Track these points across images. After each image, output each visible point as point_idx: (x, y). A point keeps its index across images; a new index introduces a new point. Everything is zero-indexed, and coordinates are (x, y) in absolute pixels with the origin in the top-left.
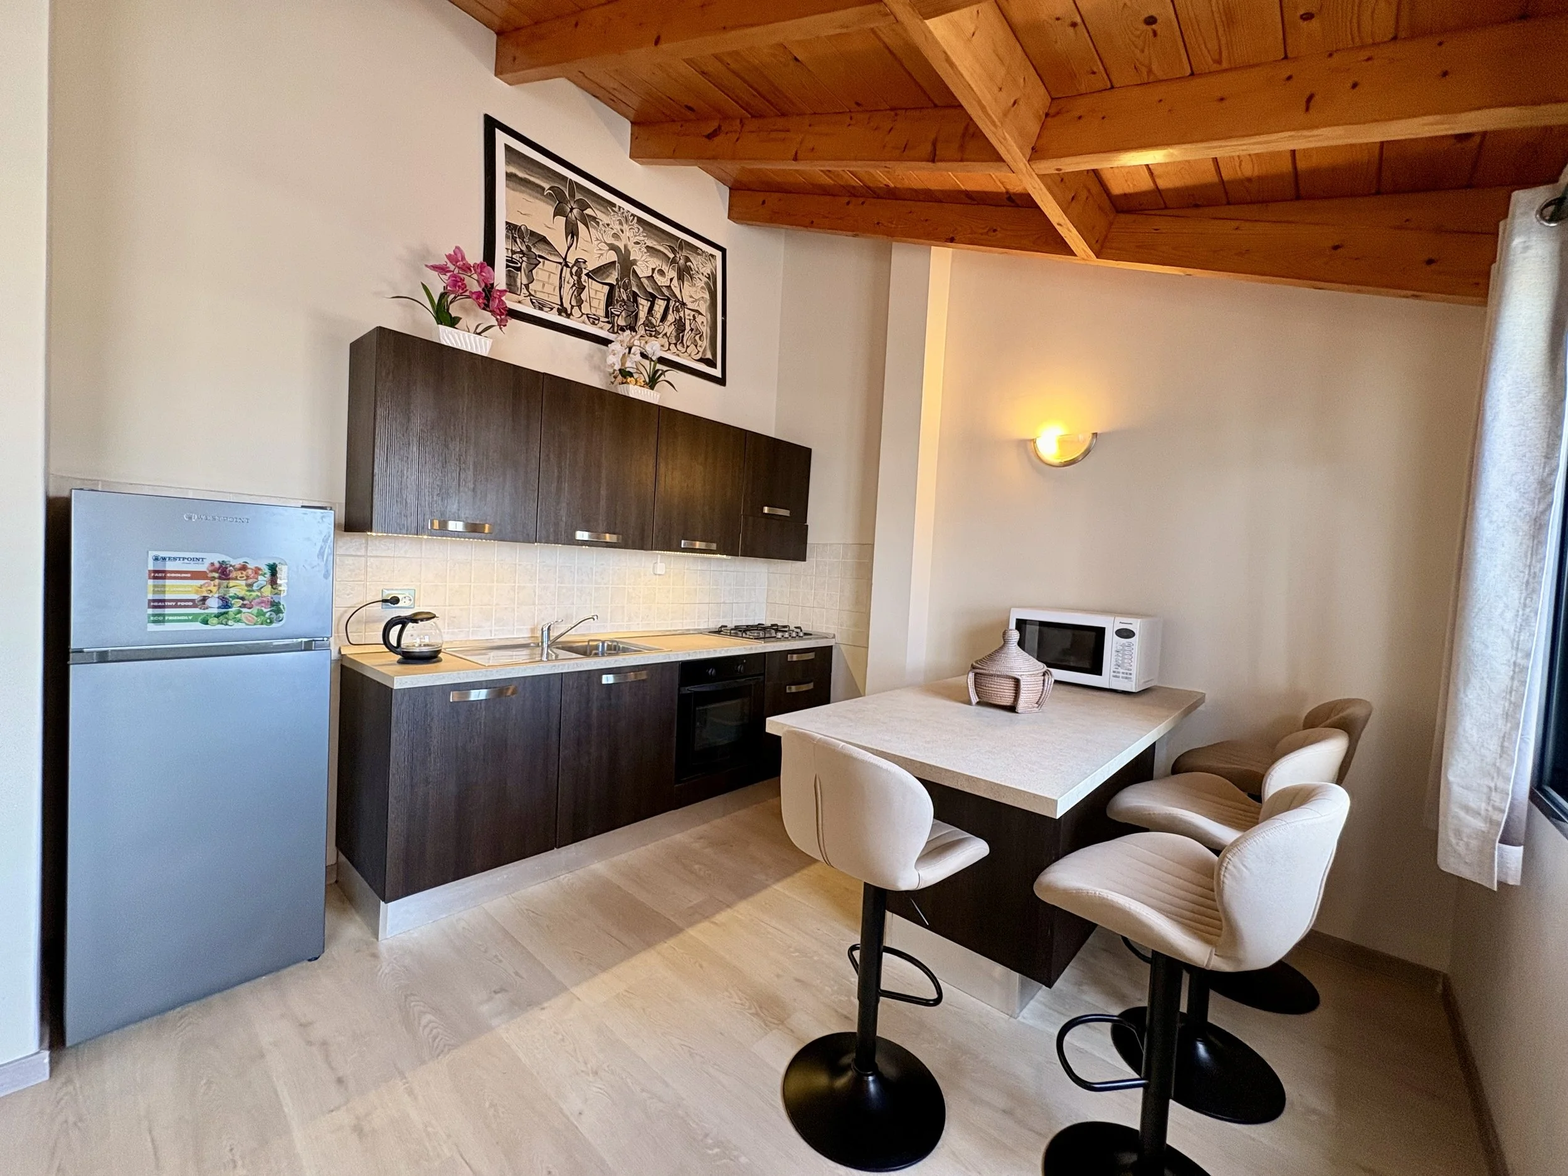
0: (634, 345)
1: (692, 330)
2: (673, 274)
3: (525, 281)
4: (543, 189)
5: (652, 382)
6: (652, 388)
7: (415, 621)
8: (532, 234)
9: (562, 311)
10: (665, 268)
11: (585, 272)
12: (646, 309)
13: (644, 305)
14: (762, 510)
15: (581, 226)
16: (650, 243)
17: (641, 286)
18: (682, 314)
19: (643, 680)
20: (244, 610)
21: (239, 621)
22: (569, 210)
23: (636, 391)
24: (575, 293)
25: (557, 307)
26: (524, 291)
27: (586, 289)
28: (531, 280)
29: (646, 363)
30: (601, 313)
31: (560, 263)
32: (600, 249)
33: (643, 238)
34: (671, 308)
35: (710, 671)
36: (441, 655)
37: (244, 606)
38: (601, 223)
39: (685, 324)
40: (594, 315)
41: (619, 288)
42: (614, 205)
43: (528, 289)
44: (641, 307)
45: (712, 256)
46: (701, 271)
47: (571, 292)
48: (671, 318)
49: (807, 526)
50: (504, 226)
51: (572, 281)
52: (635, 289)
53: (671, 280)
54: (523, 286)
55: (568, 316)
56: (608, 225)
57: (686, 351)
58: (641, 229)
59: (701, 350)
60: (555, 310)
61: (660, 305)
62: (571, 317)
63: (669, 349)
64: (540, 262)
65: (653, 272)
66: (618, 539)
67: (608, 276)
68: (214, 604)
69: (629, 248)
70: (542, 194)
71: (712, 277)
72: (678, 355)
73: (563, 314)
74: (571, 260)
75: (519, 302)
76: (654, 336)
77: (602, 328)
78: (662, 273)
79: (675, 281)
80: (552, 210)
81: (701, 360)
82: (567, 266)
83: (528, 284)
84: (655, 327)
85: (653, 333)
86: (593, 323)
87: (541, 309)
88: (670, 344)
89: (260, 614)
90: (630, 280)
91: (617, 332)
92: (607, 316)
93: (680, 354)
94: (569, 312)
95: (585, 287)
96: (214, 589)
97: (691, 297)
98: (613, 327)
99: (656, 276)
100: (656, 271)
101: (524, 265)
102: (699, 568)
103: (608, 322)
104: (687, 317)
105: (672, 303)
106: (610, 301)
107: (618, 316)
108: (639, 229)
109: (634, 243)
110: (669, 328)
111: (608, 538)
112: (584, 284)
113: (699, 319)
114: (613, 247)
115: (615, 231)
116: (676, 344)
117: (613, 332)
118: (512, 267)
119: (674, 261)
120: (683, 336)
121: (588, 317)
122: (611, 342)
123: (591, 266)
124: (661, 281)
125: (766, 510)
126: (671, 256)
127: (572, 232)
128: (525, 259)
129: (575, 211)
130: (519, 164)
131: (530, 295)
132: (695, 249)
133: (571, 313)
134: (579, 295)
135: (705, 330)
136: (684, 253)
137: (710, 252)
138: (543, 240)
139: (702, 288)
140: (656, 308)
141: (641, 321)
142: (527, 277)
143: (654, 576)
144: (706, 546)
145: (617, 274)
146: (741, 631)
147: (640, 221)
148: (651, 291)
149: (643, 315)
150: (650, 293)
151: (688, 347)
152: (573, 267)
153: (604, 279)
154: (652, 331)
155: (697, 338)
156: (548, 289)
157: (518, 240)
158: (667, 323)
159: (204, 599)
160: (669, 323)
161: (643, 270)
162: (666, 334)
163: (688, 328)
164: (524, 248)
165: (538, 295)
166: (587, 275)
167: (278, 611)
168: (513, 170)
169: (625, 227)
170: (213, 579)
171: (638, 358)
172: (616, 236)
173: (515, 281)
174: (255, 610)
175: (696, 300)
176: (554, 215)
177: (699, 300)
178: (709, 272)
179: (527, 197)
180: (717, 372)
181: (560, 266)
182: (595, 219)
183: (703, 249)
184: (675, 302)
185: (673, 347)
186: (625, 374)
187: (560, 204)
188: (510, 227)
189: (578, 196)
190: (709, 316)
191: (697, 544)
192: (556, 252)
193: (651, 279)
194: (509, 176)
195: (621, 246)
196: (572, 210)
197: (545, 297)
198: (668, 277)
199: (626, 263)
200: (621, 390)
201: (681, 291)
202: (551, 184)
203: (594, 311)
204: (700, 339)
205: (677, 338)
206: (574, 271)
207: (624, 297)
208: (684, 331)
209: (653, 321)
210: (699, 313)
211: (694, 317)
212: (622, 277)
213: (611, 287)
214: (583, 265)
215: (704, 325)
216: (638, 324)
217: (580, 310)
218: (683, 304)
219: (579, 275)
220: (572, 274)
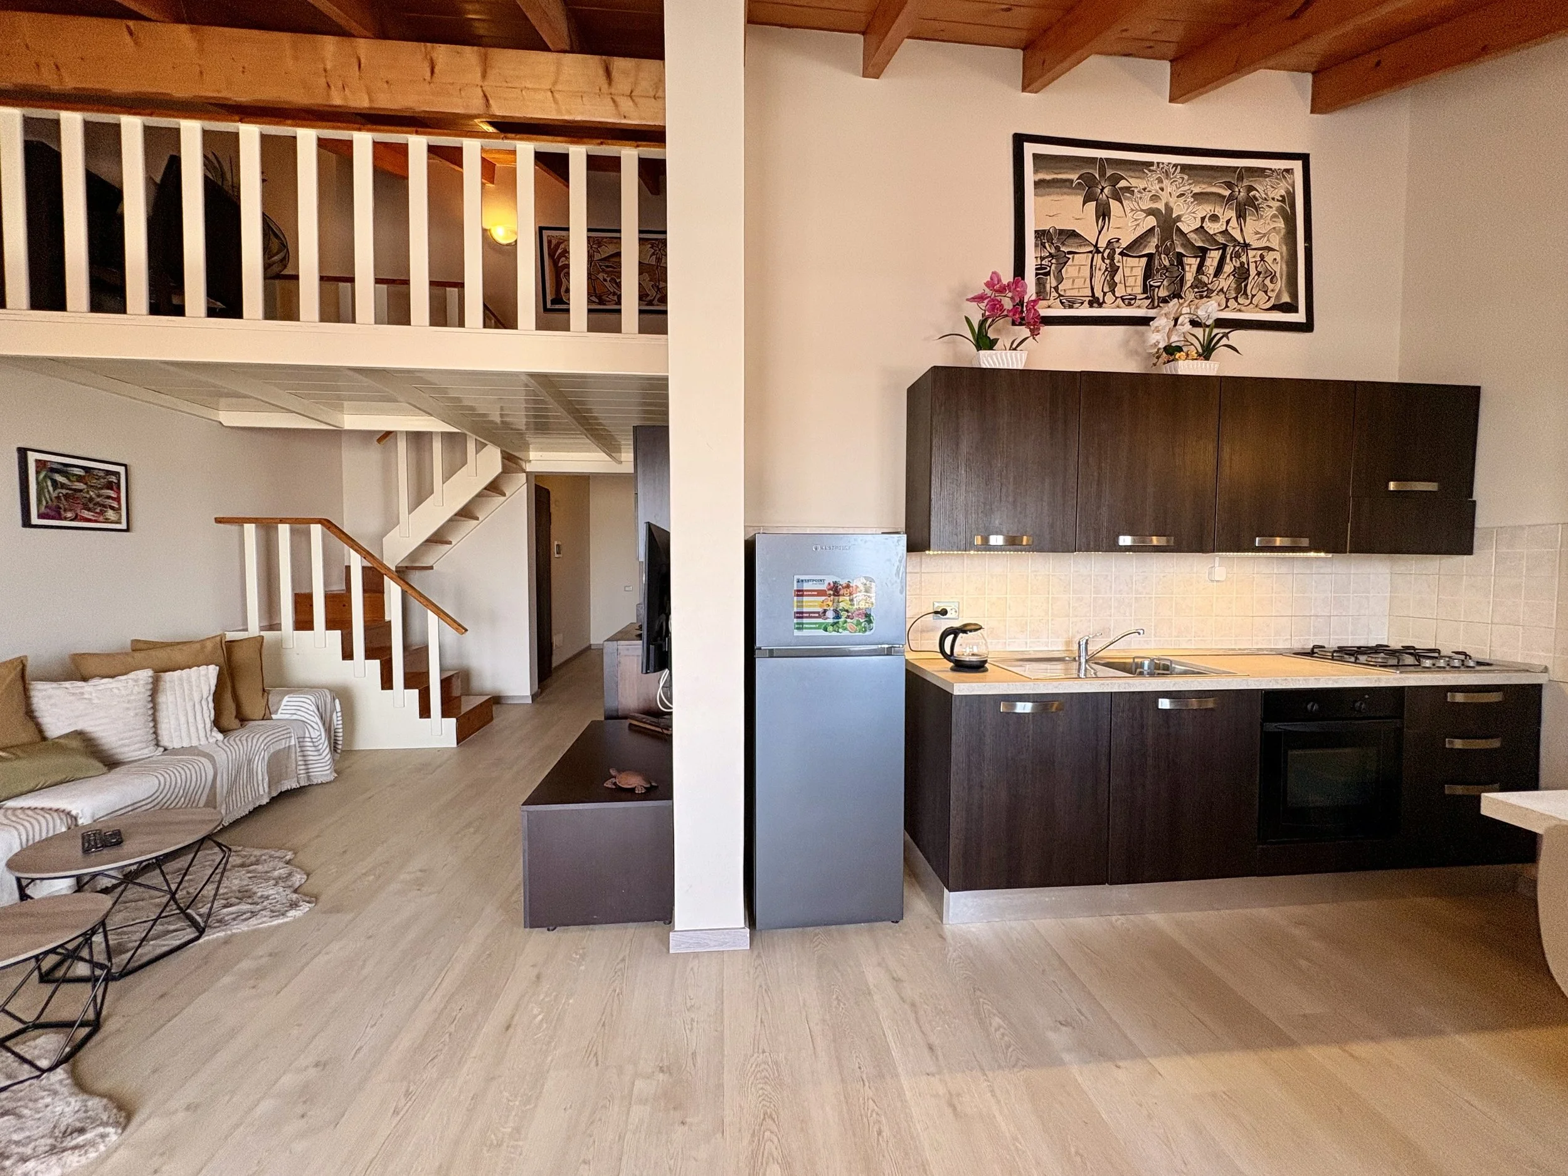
0: (1181, 314)
1: (1259, 274)
2: (1232, 214)
3: (1054, 284)
4: (1071, 181)
5: (1207, 352)
6: (1207, 358)
7: (965, 632)
8: (1061, 232)
9: (1095, 302)
10: (1219, 211)
11: (1118, 251)
12: (1195, 268)
13: (1192, 263)
14: (1387, 486)
15: (1114, 204)
16: (1197, 190)
17: (1187, 243)
18: (1244, 259)
19: (1212, 709)
20: (849, 620)
21: (845, 629)
22: (1099, 191)
23: (1186, 367)
24: (1108, 278)
25: (1087, 299)
26: (1054, 294)
27: (1120, 270)
28: (1060, 280)
29: (1199, 332)
30: (1138, 290)
31: (1091, 252)
32: (1136, 220)
33: (1188, 187)
34: (1228, 256)
35: (1309, 706)
36: (987, 665)
37: (848, 617)
38: (1136, 190)
39: (1248, 270)
40: (1130, 295)
41: (1160, 255)
42: (1151, 164)
43: (1057, 292)
44: (1187, 268)
45: (1287, 171)
46: (1271, 196)
47: (1103, 277)
48: (1228, 268)
49: (1474, 502)
50: (1033, 235)
51: (1103, 267)
52: (1179, 250)
53: (1228, 222)
54: (1053, 290)
55: (1100, 305)
56: (1144, 189)
57: (1251, 303)
58: (1186, 177)
59: (1273, 295)
60: (1086, 304)
61: (1214, 256)
62: (1104, 305)
63: (1227, 306)
64: (1069, 258)
65: (1202, 222)
66: (1168, 541)
67: (1145, 246)
68: (830, 614)
69: (1171, 205)
70: (1071, 187)
71: (1290, 198)
72: (1240, 311)
73: (1095, 305)
74: (1102, 244)
75: (1049, 307)
76: (1207, 297)
77: (1139, 307)
78: (1214, 218)
79: (1234, 222)
80: (1081, 199)
81: (1274, 308)
82: (1098, 252)
83: (1057, 286)
84: (1206, 285)
85: (1205, 293)
86: (1130, 304)
87: (1071, 307)
88: (1227, 300)
89: (859, 623)
90: (1173, 242)
91: (1158, 306)
92: (1145, 292)
93: (1243, 308)
94: (1101, 301)
95: (1119, 267)
96: (831, 604)
97: (1257, 233)
98: (1153, 301)
99: (1207, 225)
100: (1207, 219)
101: (1053, 267)
102: (1275, 571)
103: (1147, 298)
104: (1251, 260)
105: (1229, 250)
106: (1148, 274)
107: (1159, 287)
108: (1183, 179)
109: (1178, 197)
110: (1226, 282)
111: (1155, 541)
112: (1117, 264)
113: (1269, 257)
114: (1151, 212)
115: (1153, 192)
116: (1236, 299)
117: (1153, 308)
118: (1042, 273)
119: (1231, 197)
120: (1246, 286)
121: (1123, 300)
122: (1153, 319)
123: (1124, 244)
124: (1212, 228)
125: (1392, 486)
126: (1227, 193)
127: (1103, 213)
128: (1054, 261)
129: (1106, 191)
130: (1045, 168)
131: (1060, 295)
132: (1261, 172)
133: (1104, 302)
134: (1112, 278)
135: (1280, 268)
136: (1246, 183)
137: (1282, 168)
138: (1073, 234)
139: (1274, 216)
140: (1208, 262)
141: (1189, 284)
142: (1056, 278)
143: (1211, 584)
144: (1293, 542)
145: (1156, 240)
146: (1348, 654)
147: (1185, 168)
148: (1200, 244)
149: (1190, 277)
150: (1199, 247)
151: (1253, 296)
152: (1104, 251)
153: (1141, 251)
154: (1203, 290)
155: (1267, 282)
156: (1079, 283)
157: (1047, 245)
158: (1223, 276)
159: (825, 611)
160: (1226, 275)
161: (1188, 226)
162: (1222, 290)
163: (1253, 272)
164: (1053, 251)
165: (1068, 293)
166: (1121, 254)
167: (870, 622)
168: (1041, 176)
169: (1166, 182)
170: (830, 595)
171: (1188, 327)
172: (1155, 198)
173: (1045, 287)
174: (854, 621)
175: (1264, 235)
176: (1084, 204)
177: (1269, 232)
178: (1283, 193)
179: (1055, 197)
180: (1300, 317)
181: (1091, 255)
182: (1128, 189)
183: (1273, 167)
184: (1234, 246)
185: (1232, 303)
186: (1171, 351)
187: (1089, 189)
188: (1039, 234)
189: (1109, 173)
190: (1284, 248)
191: (1278, 542)
192: (1084, 241)
193: (1201, 230)
194: (1038, 184)
195: (1161, 206)
196: (1102, 190)
197: (1075, 293)
198: (1223, 221)
199: (1167, 224)
200: (1167, 370)
201: (1241, 230)
202: (1081, 173)
203: (1129, 291)
204: (1271, 282)
205: (1238, 290)
206: (1106, 255)
207: (1167, 263)
208: (1247, 278)
209: (1205, 279)
210: (1269, 249)
211: (1262, 257)
212: (1163, 241)
213: (1150, 256)
214: (1116, 245)
215: (1276, 262)
216: (1184, 289)
217: (1114, 294)
218: (1246, 246)
219: (1111, 257)
220: (1103, 259)
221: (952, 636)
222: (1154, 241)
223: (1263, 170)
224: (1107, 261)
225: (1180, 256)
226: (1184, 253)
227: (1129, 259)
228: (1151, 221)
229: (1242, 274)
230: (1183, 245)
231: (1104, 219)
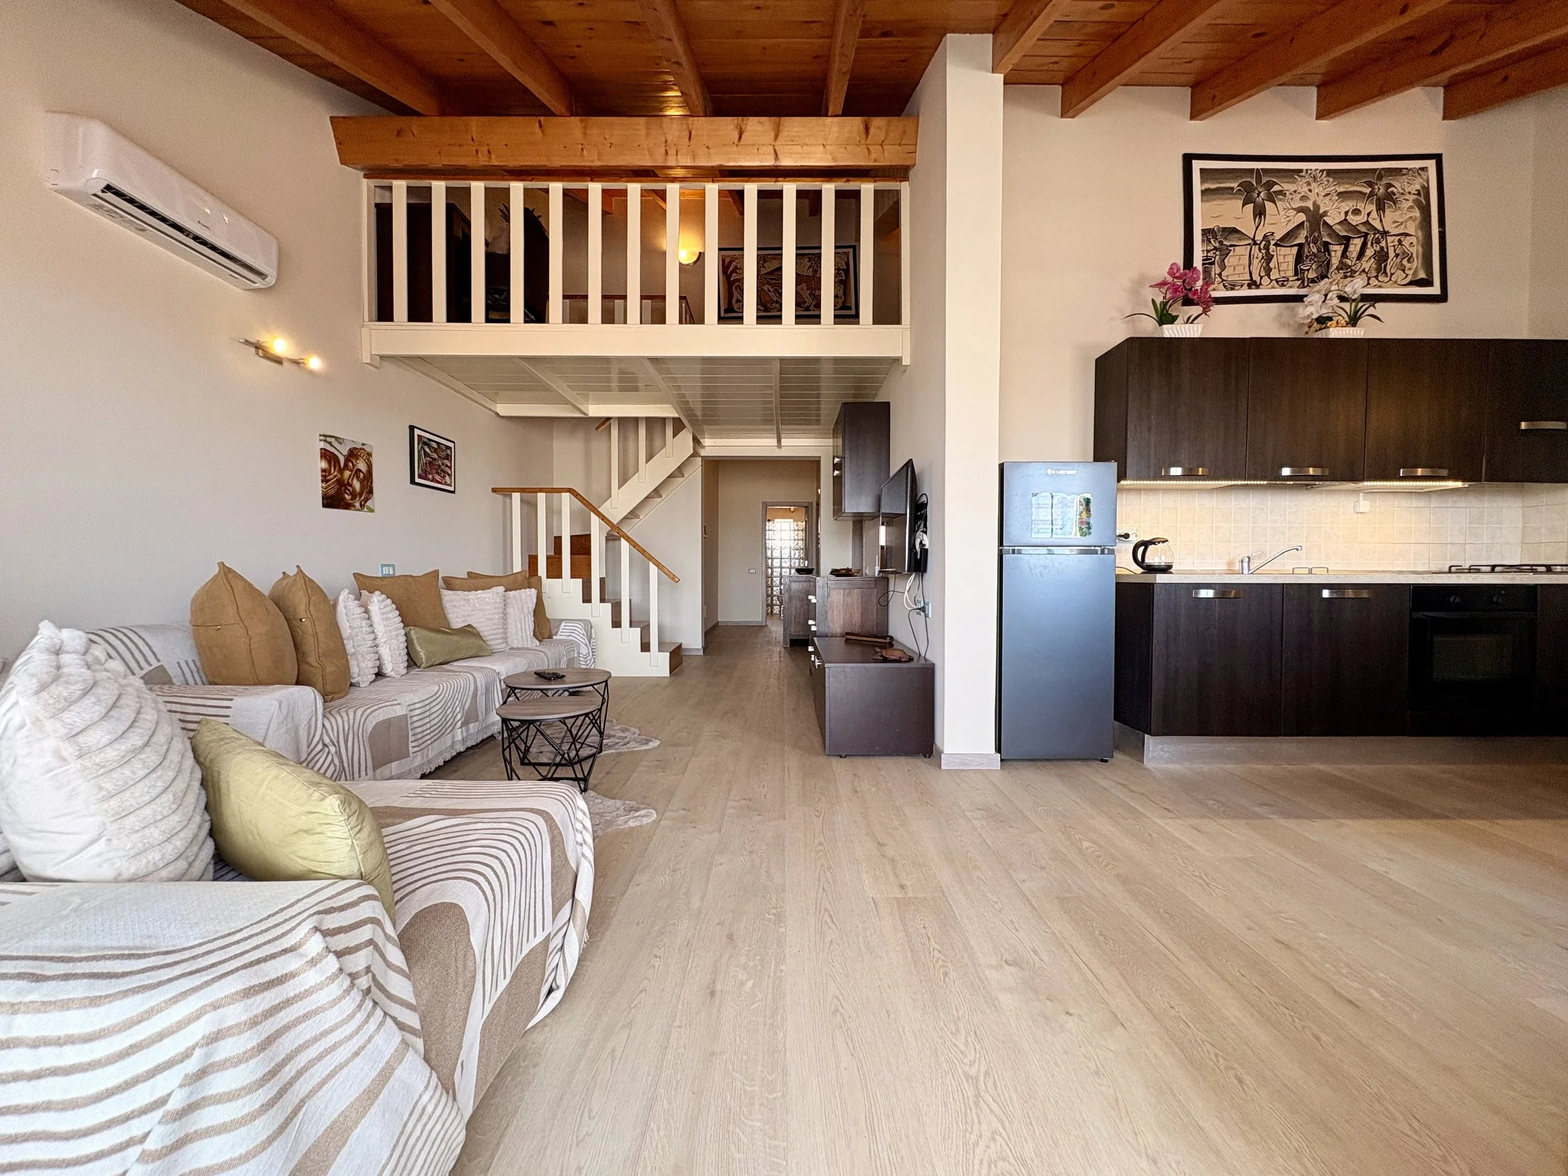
0: (1330, 291)
1: (1397, 255)
2: (1372, 207)
3: (1218, 271)
4: (1232, 189)
5: (1353, 320)
6: (1354, 325)
7: (1154, 544)
8: (1224, 229)
9: (1253, 284)
10: (1361, 206)
11: (1273, 242)
12: (1339, 253)
13: (1337, 250)
14: (1519, 425)
15: (1268, 205)
16: (1341, 189)
17: (1333, 234)
18: (1383, 244)
19: (1367, 599)
22: (1256, 195)
23: (1335, 332)
24: (1264, 265)
25: (1247, 282)
26: (1219, 279)
27: (1275, 257)
28: (1223, 267)
29: (1346, 305)
31: (1249, 244)
32: (1288, 217)
33: (1333, 188)
35: (1452, 598)
36: (1172, 567)
38: (1287, 193)
39: (1387, 253)
41: (1309, 244)
42: (1301, 171)
44: (1333, 254)
45: (1423, 169)
46: (1407, 190)
47: (1260, 264)
48: (1369, 252)
50: (1200, 233)
51: (1260, 256)
52: (1326, 239)
53: (1369, 214)
54: (1217, 276)
55: (1258, 287)
56: (1295, 192)
58: (1331, 180)
59: (1410, 273)
60: (1245, 286)
61: (1357, 243)
62: (1261, 287)
63: (1369, 284)
64: (1231, 250)
65: (1346, 216)
66: (1325, 472)
67: (1296, 238)
69: (1318, 203)
70: (1232, 194)
71: (1424, 191)
72: (1380, 287)
74: (1259, 238)
76: (1350, 276)
77: (1291, 287)
78: (1357, 212)
79: (1374, 214)
80: (1241, 202)
81: (1411, 283)
82: (1255, 244)
83: (1221, 273)
84: (1350, 267)
85: (1349, 274)
86: (1283, 285)
87: (1232, 289)
88: (1369, 279)
90: (1320, 233)
91: (1308, 286)
92: (1296, 274)
93: (1383, 284)
94: (1259, 283)
97: (1395, 222)
98: (1303, 282)
99: (1350, 217)
100: (1350, 213)
101: (1217, 258)
102: (1414, 505)
103: (1298, 280)
104: (1389, 245)
105: (1370, 237)
106: (1299, 259)
107: (1308, 270)
108: (1328, 181)
109: (1324, 196)
110: (1368, 264)
112: (1272, 253)
113: (1406, 242)
114: (1300, 210)
115: (1303, 194)
116: (1376, 277)
117: (1304, 287)
118: (1208, 262)
119: (1372, 194)
120: (1385, 266)
121: (1277, 282)
123: (1278, 236)
124: (1354, 220)
125: (1523, 425)
126: (1368, 190)
127: (1260, 213)
128: (1218, 253)
129: (1262, 195)
130: (1211, 179)
131: (1223, 280)
132: (1398, 172)
133: (1261, 284)
134: (1268, 264)
135: (1416, 250)
136: (1385, 181)
137: (1418, 167)
138: (1234, 231)
139: (1411, 207)
140: (1351, 248)
141: (1334, 267)
142: (1220, 266)
143: (1356, 515)
144: (1433, 472)
145: (1305, 232)
147: (1330, 173)
148: (1345, 234)
149: (1335, 261)
150: (1343, 236)
151: (1392, 274)
152: (1261, 243)
154: (1348, 272)
155: (1405, 262)
156: (1239, 270)
157: (1212, 240)
158: (1365, 259)
160: (1367, 258)
161: (1333, 219)
162: (1364, 270)
163: (1392, 254)
164: (1217, 245)
166: (1276, 245)
168: (1207, 186)
169: (1314, 185)
171: (1336, 301)
172: (1304, 198)
173: (1210, 274)
175: (1402, 223)
176: (1243, 206)
177: (1406, 221)
178: (1418, 187)
179: (1219, 202)
180: (1435, 290)
181: (1249, 247)
182: (1281, 193)
183: (1409, 167)
184: (1375, 234)
185: (1373, 281)
186: (1323, 321)
187: (1247, 194)
188: (1206, 232)
189: (1264, 180)
190: (1420, 234)
191: (1420, 472)
192: (1245, 236)
193: (1344, 222)
194: (1204, 192)
195: (1310, 204)
196: (1259, 195)
197: (1236, 278)
198: (1364, 213)
199: (1315, 218)
200: (1321, 335)
201: (1381, 220)
202: (1240, 181)
203: (1282, 274)
204: (1409, 261)
205: (1378, 270)
206: (1262, 246)
207: (1315, 250)
208: (1387, 260)
209: (1349, 262)
210: (1407, 235)
211: (1400, 242)
212: (1311, 232)
213: (1300, 246)
214: (1271, 238)
215: (1413, 245)
216: (1331, 271)
217: (1269, 278)
218: (1385, 233)
219: (1267, 248)
220: (1260, 249)
221: (1142, 548)
222: (1304, 233)
223: (1401, 169)
224: (1263, 251)
225: (1327, 244)
226: (1329, 241)
227: (1283, 248)
228: (1302, 217)
229: (1382, 257)
230: (1329, 235)
231: (1260, 217)
